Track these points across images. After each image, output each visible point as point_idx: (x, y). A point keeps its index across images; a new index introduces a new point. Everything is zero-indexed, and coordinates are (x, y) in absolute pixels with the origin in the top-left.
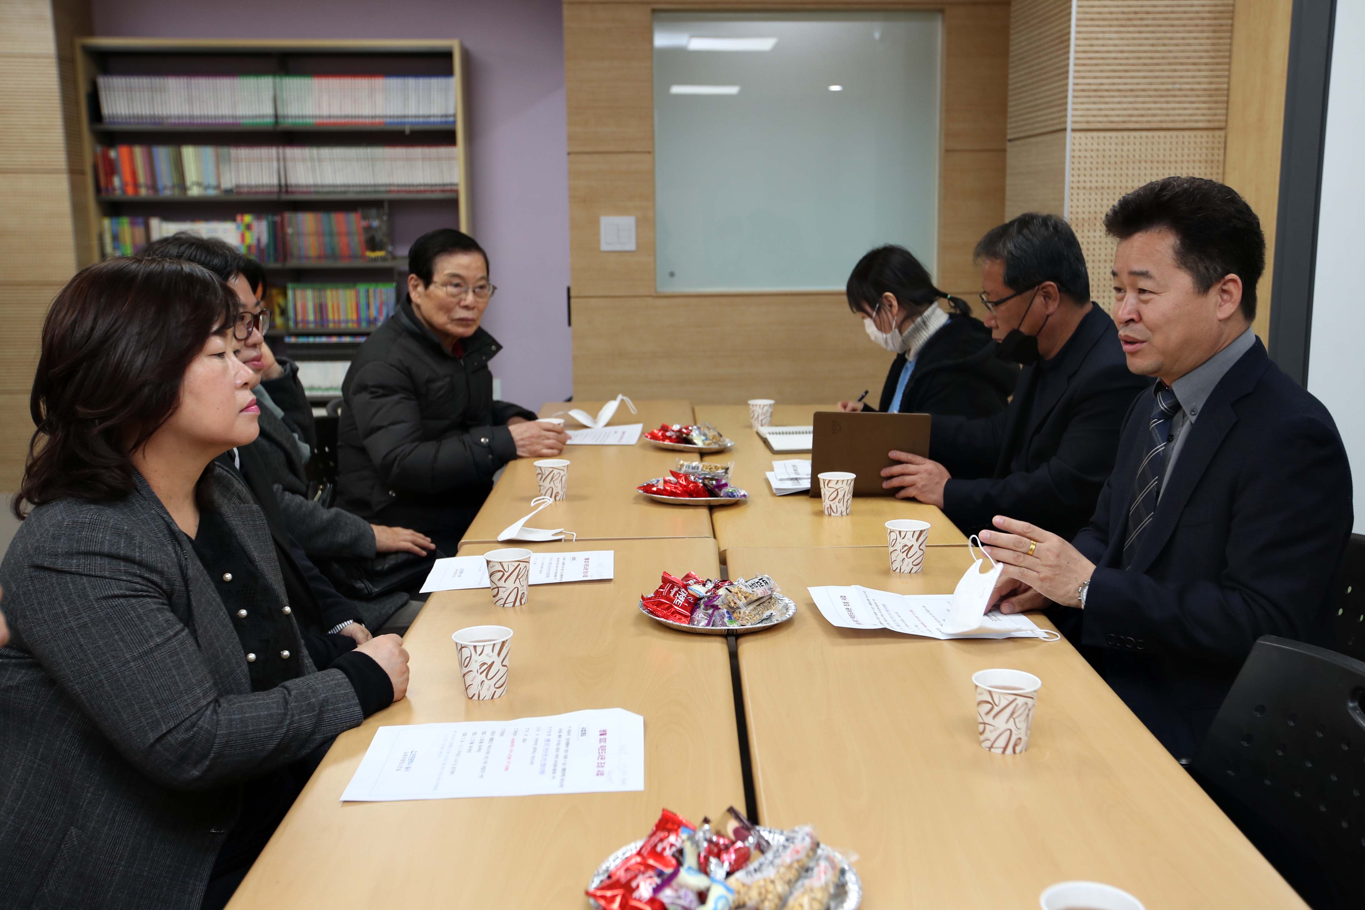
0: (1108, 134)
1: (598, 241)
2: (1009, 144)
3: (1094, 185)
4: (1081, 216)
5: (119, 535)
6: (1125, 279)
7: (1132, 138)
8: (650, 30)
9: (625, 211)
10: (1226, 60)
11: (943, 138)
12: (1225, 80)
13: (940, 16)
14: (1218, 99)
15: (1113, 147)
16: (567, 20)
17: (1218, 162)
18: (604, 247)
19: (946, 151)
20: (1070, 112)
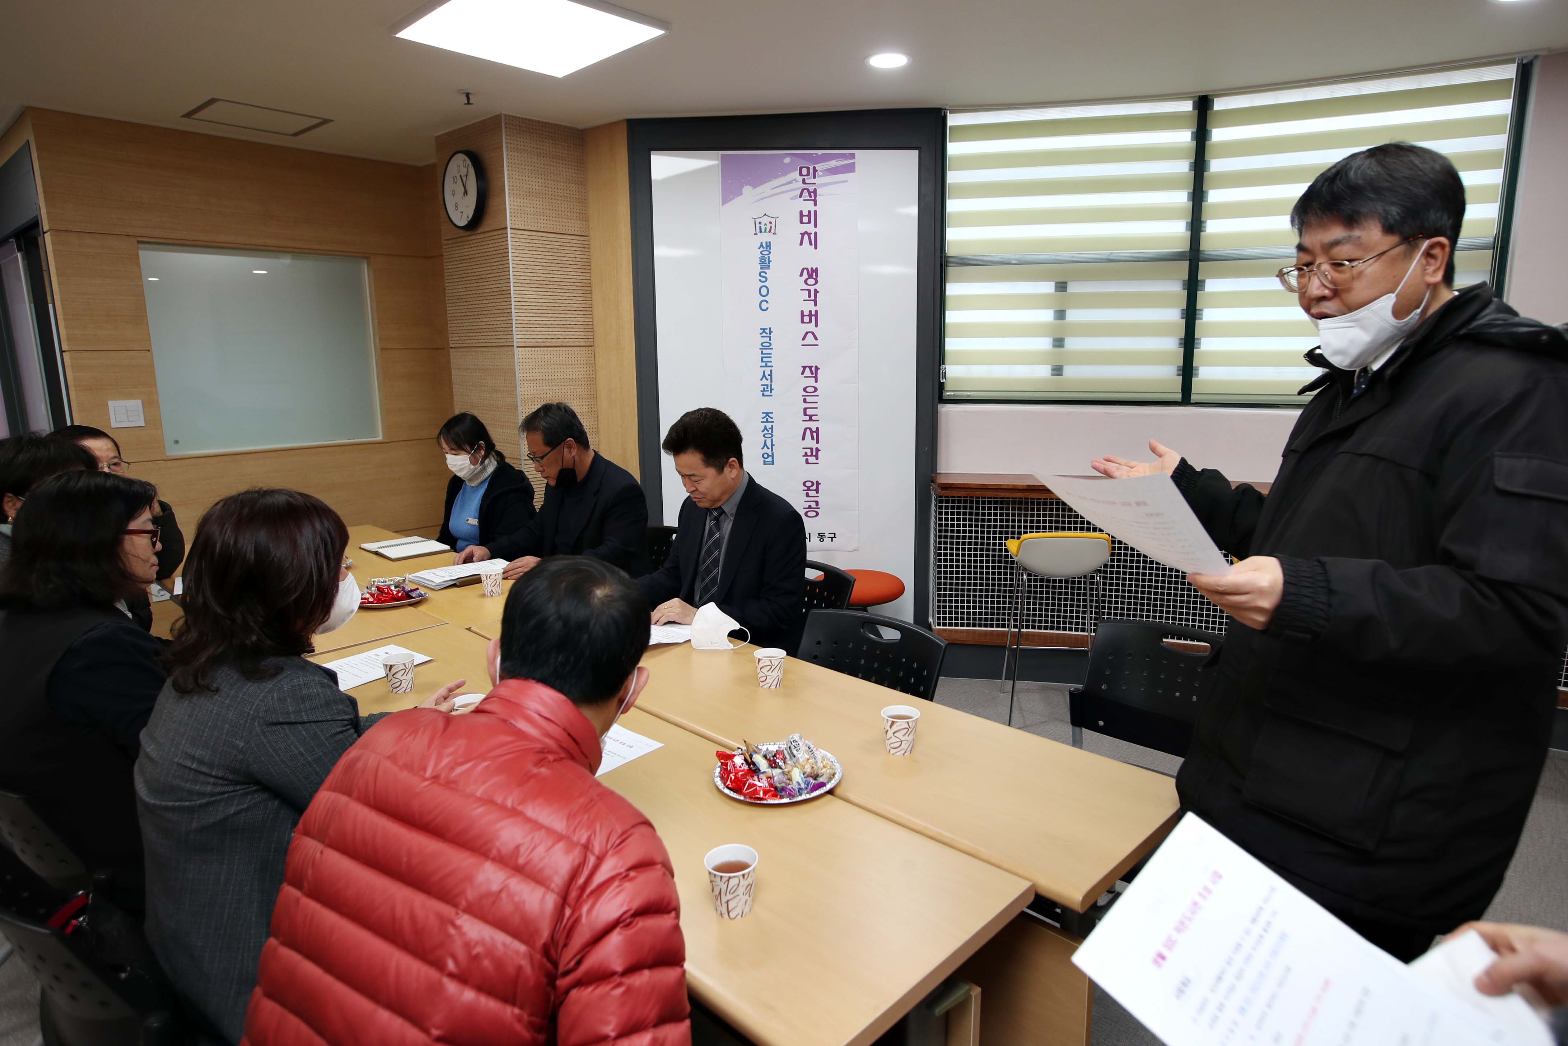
0: (536, 349)
1: (108, 418)
2: (451, 350)
3: (532, 378)
4: (526, 397)
5: (325, 687)
7: (549, 351)
8: (138, 255)
9: (130, 396)
10: (590, 309)
11: (378, 341)
12: (591, 320)
13: (365, 261)
14: (589, 330)
15: (539, 356)
16: (53, 244)
17: (592, 365)
18: (114, 425)
19: (382, 349)
20: (515, 336)
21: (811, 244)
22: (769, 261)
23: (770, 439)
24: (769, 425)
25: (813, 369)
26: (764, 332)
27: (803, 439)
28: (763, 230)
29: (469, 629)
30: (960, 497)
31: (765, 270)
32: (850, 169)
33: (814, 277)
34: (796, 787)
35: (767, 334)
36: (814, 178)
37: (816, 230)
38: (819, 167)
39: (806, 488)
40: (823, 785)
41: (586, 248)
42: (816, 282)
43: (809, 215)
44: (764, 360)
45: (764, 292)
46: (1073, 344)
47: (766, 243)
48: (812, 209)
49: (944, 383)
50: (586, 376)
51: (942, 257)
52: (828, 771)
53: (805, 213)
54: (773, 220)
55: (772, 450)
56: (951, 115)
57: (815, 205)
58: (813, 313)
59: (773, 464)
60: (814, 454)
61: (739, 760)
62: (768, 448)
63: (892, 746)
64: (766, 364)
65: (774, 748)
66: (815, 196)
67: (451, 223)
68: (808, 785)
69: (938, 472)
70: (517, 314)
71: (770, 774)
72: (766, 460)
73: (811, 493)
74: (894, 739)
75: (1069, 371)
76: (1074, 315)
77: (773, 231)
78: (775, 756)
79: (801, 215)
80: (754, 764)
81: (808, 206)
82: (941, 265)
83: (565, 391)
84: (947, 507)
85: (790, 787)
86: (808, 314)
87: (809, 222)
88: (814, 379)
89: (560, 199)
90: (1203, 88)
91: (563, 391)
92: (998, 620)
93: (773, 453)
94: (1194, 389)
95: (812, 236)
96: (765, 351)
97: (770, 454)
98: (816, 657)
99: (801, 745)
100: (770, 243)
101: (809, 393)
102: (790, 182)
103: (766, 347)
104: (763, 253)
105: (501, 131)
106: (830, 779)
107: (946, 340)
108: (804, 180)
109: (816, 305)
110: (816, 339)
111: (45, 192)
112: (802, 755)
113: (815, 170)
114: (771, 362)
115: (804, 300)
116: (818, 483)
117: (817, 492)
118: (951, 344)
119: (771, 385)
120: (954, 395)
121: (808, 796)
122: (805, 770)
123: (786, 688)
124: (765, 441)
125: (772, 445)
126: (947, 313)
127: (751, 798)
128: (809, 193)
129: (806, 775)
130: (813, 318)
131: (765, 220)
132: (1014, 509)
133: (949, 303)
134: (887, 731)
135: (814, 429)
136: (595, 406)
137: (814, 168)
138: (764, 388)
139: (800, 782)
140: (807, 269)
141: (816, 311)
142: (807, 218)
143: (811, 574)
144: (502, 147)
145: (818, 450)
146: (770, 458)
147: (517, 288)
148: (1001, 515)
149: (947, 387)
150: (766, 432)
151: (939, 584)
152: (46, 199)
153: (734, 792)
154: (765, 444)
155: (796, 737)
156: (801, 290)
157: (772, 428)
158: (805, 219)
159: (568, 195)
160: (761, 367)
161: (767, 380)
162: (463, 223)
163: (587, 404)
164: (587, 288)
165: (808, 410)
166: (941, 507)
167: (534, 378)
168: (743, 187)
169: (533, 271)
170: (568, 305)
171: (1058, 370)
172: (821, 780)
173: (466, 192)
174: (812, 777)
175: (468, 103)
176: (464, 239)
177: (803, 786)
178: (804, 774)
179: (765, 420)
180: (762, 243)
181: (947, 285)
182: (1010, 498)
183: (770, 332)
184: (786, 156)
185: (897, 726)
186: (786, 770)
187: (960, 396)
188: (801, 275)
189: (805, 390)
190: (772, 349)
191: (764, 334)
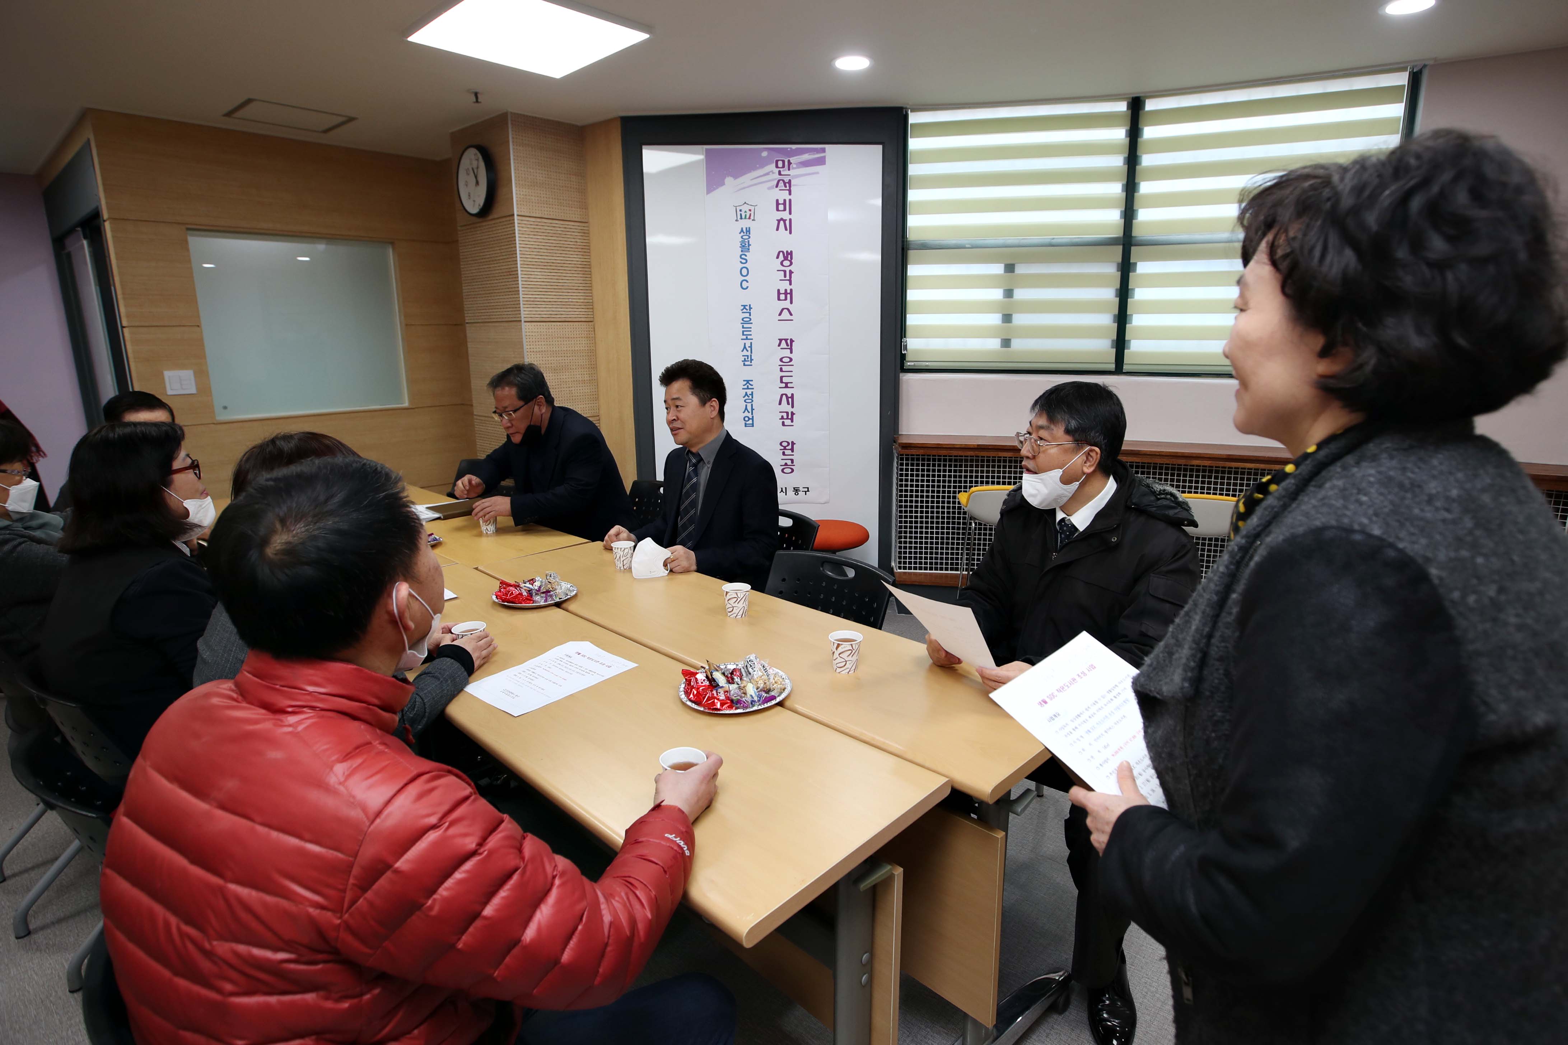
0: (542, 324)
1: (165, 388)
2: (467, 325)
3: (538, 350)
6: (670, 402)
7: (553, 326)
8: (186, 242)
9: (183, 367)
10: (590, 288)
11: (403, 317)
12: (591, 298)
13: (390, 246)
14: (589, 307)
15: (545, 330)
16: (112, 231)
17: (592, 338)
18: (170, 392)
19: (406, 325)
20: (522, 312)
21: (786, 229)
22: (749, 245)
23: (750, 404)
24: (749, 392)
25: (789, 341)
26: (745, 308)
27: (780, 404)
28: (743, 217)
29: (476, 569)
30: (919, 455)
31: (745, 253)
32: (821, 161)
33: (789, 259)
34: (749, 699)
35: (747, 310)
36: (789, 170)
37: (790, 217)
38: (792, 160)
39: (783, 448)
40: (774, 698)
41: (586, 234)
42: (791, 264)
43: (784, 204)
44: (745, 333)
45: (744, 272)
46: (1020, 319)
47: (746, 228)
48: (787, 198)
49: (905, 354)
50: (586, 348)
51: (903, 242)
52: (779, 686)
53: (781, 201)
54: (752, 208)
55: (752, 414)
56: (913, 113)
57: (790, 194)
58: (789, 291)
59: (753, 426)
60: (790, 417)
61: (701, 677)
62: (749, 412)
63: (838, 665)
64: (747, 337)
65: (731, 667)
66: (790, 186)
67: (464, 211)
68: (760, 698)
69: (900, 433)
70: (523, 293)
71: (727, 689)
72: (747, 423)
73: (787, 452)
74: (839, 660)
75: (1018, 344)
76: (1020, 294)
77: (752, 217)
78: (732, 673)
79: (778, 204)
80: (714, 680)
81: (783, 195)
82: (903, 249)
83: (569, 361)
84: (907, 465)
85: (744, 699)
86: (783, 292)
87: (785, 210)
88: (789, 350)
89: (561, 189)
90: (1136, 90)
91: (566, 361)
92: (952, 564)
93: (753, 417)
94: (1126, 360)
95: (788, 223)
96: (745, 326)
97: (751, 417)
98: (781, 592)
99: (756, 664)
100: (749, 228)
101: (785, 363)
102: (768, 174)
103: (746, 321)
104: (744, 237)
105: (508, 127)
106: (781, 693)
107: (908, 316)
108: (780, 172)
109: (790, 284)
110: (791, 314)
111: (104, 184)
112: (757, 673)
113: (789, 163)
114: (751, 335)
115: (780, 280)
116: (793, 443)
117: (793, 451)
118: (912, 320)
119: (751, 356)
120: (914, 365)
121: (760, 707)
122: (759, 685)
123: (750, 616)
124: (746, 405)
125: (752, 409)
126: (908, 291)
127: (709, 709)
128: (785, 183)
129: (759, 690)
130: (789, 296)
131: (745, 208)
132: (966, 466)
133: (910, 283)
134: (834, 652)
135: (789, 395)
136: (595, 375)
137: (789, 161)
138: (745, 359)
139: (754, 695)
140: (783, 252)
141: (791, 290)
142: (782, 206)
143: (785, 522)
144: (508, 142)
145: (793, 414)
146: (751, 421)
147: (524, 269)
148: (955, 471)
149: (908, 358)
150: (746, 397)
151: (900, 532)
152: (105, 190)
153: (695, 704)
154: (746, 409)
155: (752, 657)
156: (778, 271)
157: (752, 394)
158: (781, 207)
159: (569, 185)
160: (742, 339)
161: (748, 351)
162: (474, 210)
163: (588, 373)
164: (586, 270)
165: (784, 378)
166: (902, 464)
167: (540, 350)
168: (725, 178)
169: (538, 254)
170: (570, 285)
171: (1006, 343)
172: (772, 693)
173: (477, 183)
174: (764, 691)
175: (477, 101)
176: (478, 225)
177: (756, 699)
178: (757, 689)
179: (746, 387)
180: (742, 229)
181: (909, 266)
182: (962, 456)
183: (750, 308)
184: (764, 150)
185: (842, 648)
186: (742, 685)
187: (921, 366)
188: (778, 257)
189: (781, 360)
190: (752, 323)
191: (745, 311)
